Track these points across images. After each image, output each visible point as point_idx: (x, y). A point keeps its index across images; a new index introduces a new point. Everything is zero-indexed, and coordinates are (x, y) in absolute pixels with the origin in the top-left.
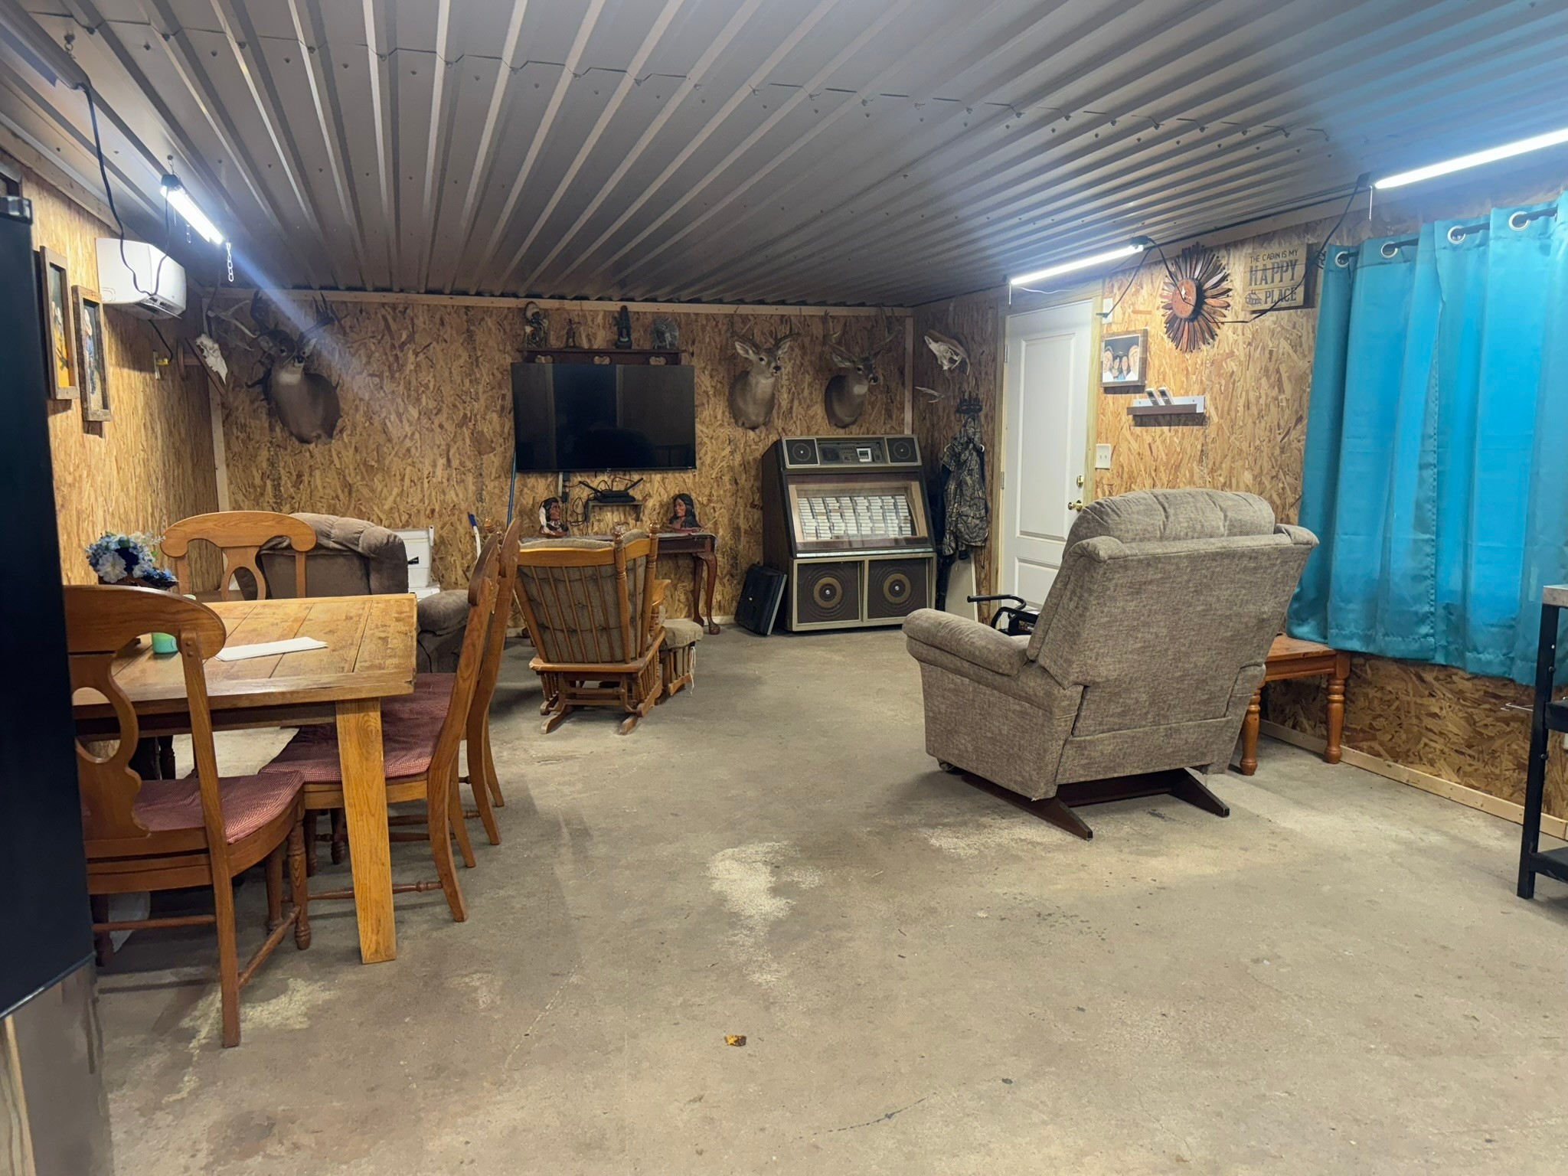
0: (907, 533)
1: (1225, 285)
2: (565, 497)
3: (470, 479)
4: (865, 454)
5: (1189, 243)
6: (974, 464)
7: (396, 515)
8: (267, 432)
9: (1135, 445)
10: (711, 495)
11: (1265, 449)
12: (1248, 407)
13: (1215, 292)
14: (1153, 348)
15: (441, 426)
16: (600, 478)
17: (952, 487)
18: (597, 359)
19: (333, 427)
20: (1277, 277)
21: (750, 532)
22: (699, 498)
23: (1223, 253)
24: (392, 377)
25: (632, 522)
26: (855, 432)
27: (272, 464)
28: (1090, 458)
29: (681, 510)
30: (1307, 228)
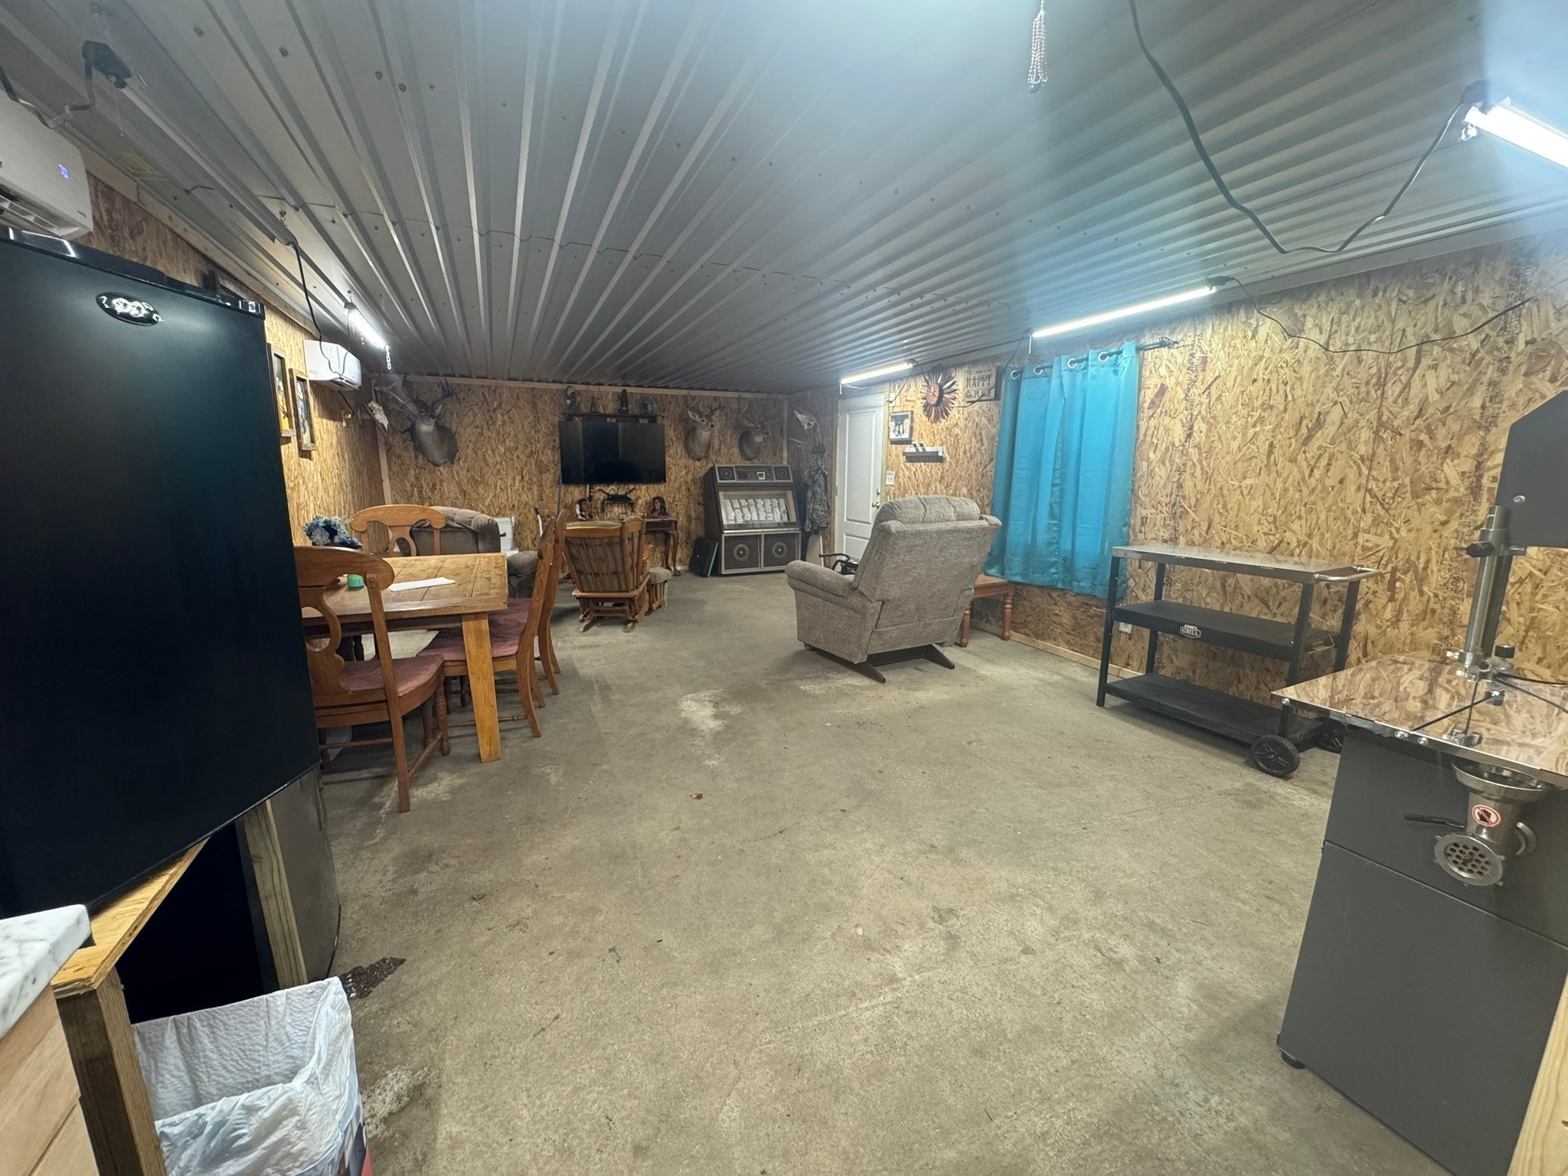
0: (785, 519)
1: (954, 387)
2: (591, 498)
3: (535, 488)
4: (761, 475)
5: (935, 364)
6: (822, 481)
7: (492, 508)
8: (413, 459)
9: (907, 473)
10: (674, 497)
11: (973, 475)
12: (965, 453)
13: (948, 390)
14: (916, 420)
15: (518, 457)
16: (611, 487)
17: (810, 494)
18: (608, 419)
19: (454, 457)
20: (981, 383)
21: (698, 518)
22: (668, 499)
23: (953, 370)
24: (489, 429)
25: (629, 513)
26: (756, 463)
27: (417, 478)
28: (883, 479)
29: (658, 506)
30: (997, 358)
